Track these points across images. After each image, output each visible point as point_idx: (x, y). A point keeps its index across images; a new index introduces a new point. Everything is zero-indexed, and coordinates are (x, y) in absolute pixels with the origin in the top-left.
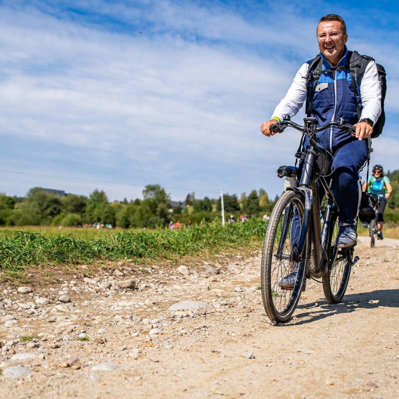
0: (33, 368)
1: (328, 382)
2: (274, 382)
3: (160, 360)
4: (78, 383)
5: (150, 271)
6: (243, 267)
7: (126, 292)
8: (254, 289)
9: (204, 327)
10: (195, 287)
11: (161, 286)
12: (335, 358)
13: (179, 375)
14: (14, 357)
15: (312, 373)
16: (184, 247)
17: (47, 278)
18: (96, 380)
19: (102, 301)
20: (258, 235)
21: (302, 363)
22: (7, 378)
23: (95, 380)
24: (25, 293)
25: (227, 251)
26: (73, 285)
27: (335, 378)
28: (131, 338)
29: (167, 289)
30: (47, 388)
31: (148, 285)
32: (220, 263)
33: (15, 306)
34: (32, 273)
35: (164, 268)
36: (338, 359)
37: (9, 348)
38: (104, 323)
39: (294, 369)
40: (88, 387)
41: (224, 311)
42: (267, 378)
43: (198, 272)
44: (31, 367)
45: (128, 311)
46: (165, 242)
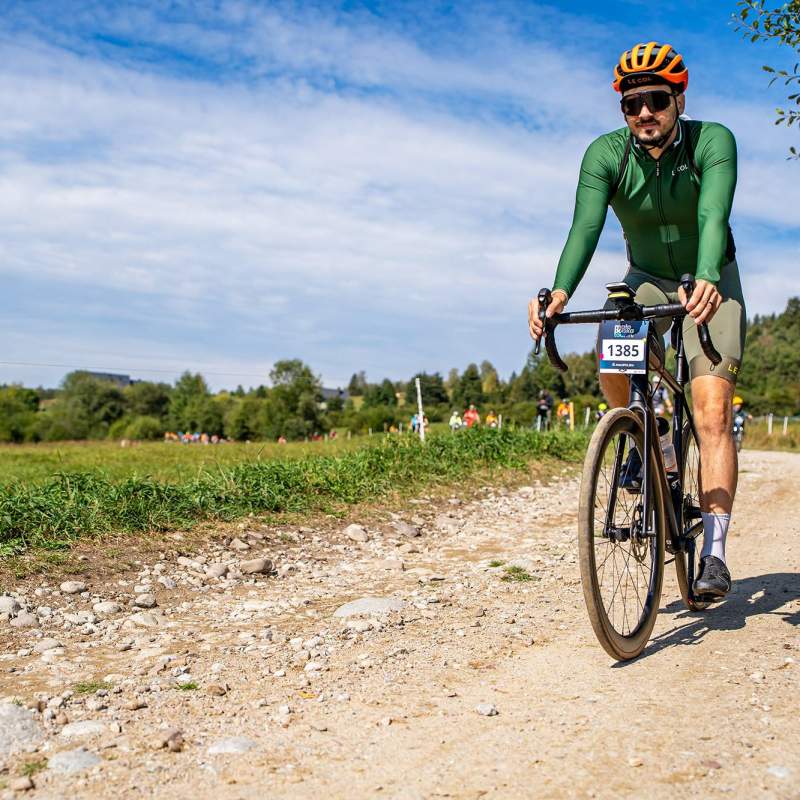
0: (102, 753)
1: (632, 762)
2: (536, 766)
3: (329, 725)
4: (185, 779)
5: (296, 538)
6: (462, 521)
7: (256, 581)
8: (485, 566)
9: (403, 651)
10: (379, 567)
11: (318, 566)
12: (642, 709)
13: (366, 757)
14: (66, 731)
15: (603, 743)
16: (356, 487)
17: (111, 562)
18: (219, 773)
19: (213, 603)
20: (486, 457)
21: (583, 721)
22: (57, 775)
23: (215, 773)
24: (73, 593)
25: (433, 490)
26: (159, 573)
27: (644, 751)
28: (273, 681)
29: (329, 572)
30: (131, 792)
31: (292, 565)
32: (420, 516)
33: (59, 620)
34: (85, 553)
35: (321, 530)
36: (646, 710)
37: (56, 712)
38: (221, 648)
39: (570, 735)
40: (205, 789)
41: (436, 617)
42: (524, 758)
43: (382, 535)
44: (99, 750)
45: (261, 622)
46: (321, 480)
